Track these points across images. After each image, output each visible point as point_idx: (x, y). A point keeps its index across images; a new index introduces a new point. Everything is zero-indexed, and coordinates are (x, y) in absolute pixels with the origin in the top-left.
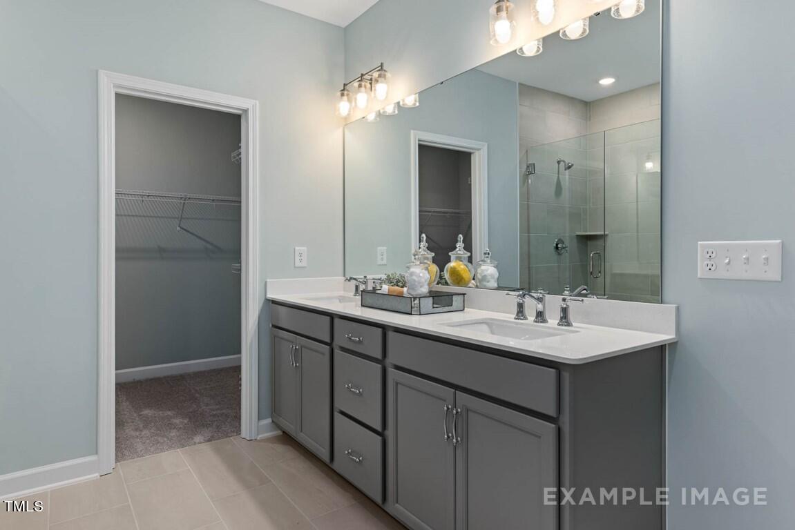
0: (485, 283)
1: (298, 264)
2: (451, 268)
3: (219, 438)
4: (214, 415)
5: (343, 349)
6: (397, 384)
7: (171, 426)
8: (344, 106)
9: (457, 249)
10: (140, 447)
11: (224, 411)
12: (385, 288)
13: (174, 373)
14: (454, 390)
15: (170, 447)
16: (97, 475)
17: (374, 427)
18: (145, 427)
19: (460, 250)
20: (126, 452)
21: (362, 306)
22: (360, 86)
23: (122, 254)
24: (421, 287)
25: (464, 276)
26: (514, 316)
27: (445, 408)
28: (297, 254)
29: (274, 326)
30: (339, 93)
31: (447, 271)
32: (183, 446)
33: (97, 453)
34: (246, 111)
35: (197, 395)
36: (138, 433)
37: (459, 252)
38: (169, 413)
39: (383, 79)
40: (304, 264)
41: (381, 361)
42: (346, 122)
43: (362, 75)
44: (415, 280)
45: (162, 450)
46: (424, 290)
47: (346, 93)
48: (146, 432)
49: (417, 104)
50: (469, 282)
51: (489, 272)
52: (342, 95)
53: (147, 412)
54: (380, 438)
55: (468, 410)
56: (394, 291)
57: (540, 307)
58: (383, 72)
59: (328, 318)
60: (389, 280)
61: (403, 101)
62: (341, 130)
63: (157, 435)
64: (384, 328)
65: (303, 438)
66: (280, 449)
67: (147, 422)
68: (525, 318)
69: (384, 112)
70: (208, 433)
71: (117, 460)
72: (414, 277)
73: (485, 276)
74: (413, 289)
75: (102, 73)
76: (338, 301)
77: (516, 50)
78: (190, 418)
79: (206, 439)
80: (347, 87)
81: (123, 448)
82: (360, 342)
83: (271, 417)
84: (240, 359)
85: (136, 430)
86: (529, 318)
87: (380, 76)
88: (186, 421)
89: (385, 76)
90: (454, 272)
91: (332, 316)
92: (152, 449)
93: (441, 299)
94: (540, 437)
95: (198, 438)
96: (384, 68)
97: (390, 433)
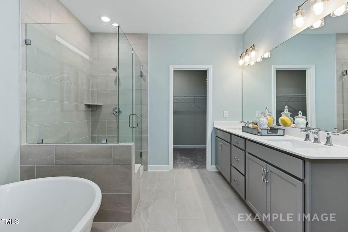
0: (298, 125)
1: (225, 116)
2: (282, 119)
3: (200, 168)
4: (200, 162)
5: (234, 146)
6: (249, 159)
7: (188, 162)
8: (241, 62)
9: (285, 112)
10: (179, 166)
11: (203, 161)
12: (251, 126)
13: (193, 148)
14: (266, 163)
15: (187, 168)
16: (168, 170)
17: (242, 173)
18: (182, 161)
19: (286, 112)
20: (176, 166)
21: (243, 131)
22: (246, 54)
23: (175, 113)
24: (264, 125)
25: (287, 122)
26: (304, 139)
27: (263, 169)
28: (224, 113)
29: (216, 136)
30: (239, 58)
31: (280, 120)
32: (190, 168)
33: (169, 164)
34: (208, 69)
35: (197, 155)
36: (180, 162)
37: (286, 113)
38: (189, 159)
39: (254, 50)
40: (227, 116)
41: (245, 151)
42: (243, 67)
43: (247, 50)
44: (261, 123)
45: (185, 168)
46: (266, 127)
47: (242, 57)
48: (182, 163)
49: (270, 56)
50: (291, 125)
51: (301, 121)
52: (240, 58)
53: (183, 157)
54: (244, 177)
55: (271, 172)
56: (254, 127)
57: (316, 136)
58: (254, 48)
59: (230, 134)
60: (253, 123)
61: (263, 55)
62: (241, 70)
63: (184, 164)
64: (245, 139)
65: (223, 173)
66: (218, 175)
67: (182, 160)
68: (310, 141)
69: (256, 61)
70: (197, 166)
71: (173, 168)
72: (261, 122)
73: (299, 122)
74: (261, 126)
75: (170, 66)
76: (238, 130)
77: (309, 27)
78: (194, 161)
79: (197, 167)
80: (242, 55)
81: (175, 165)
82: (238, 143)
83: (216, 165)
84: (206, 146)
85: (180, 161)
86: (312, 140)
87: (252, 49)
88: (192, 162)
89: (254, 49)
90: (283, 121)
91: (231, 134)
92: (182, 167)
93: (273, 131)
94: (296, 186)
95: (194, 167)
96: (254, 46)
97: (247, 175)
